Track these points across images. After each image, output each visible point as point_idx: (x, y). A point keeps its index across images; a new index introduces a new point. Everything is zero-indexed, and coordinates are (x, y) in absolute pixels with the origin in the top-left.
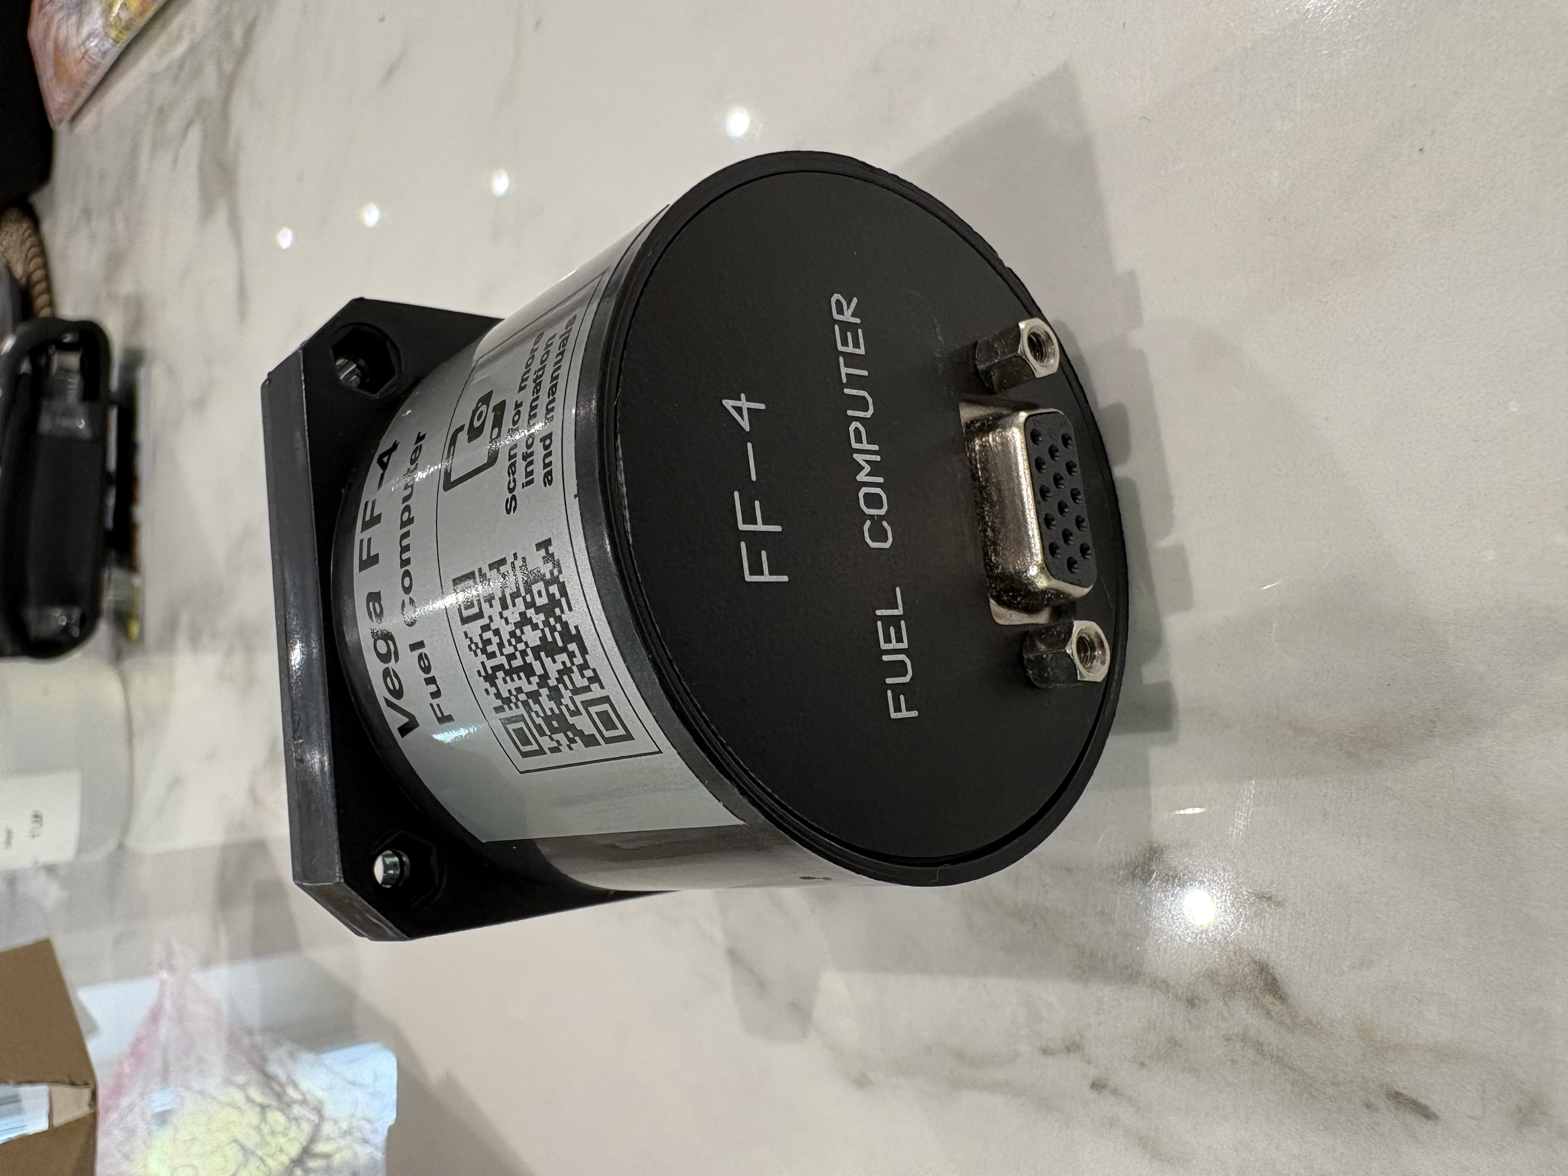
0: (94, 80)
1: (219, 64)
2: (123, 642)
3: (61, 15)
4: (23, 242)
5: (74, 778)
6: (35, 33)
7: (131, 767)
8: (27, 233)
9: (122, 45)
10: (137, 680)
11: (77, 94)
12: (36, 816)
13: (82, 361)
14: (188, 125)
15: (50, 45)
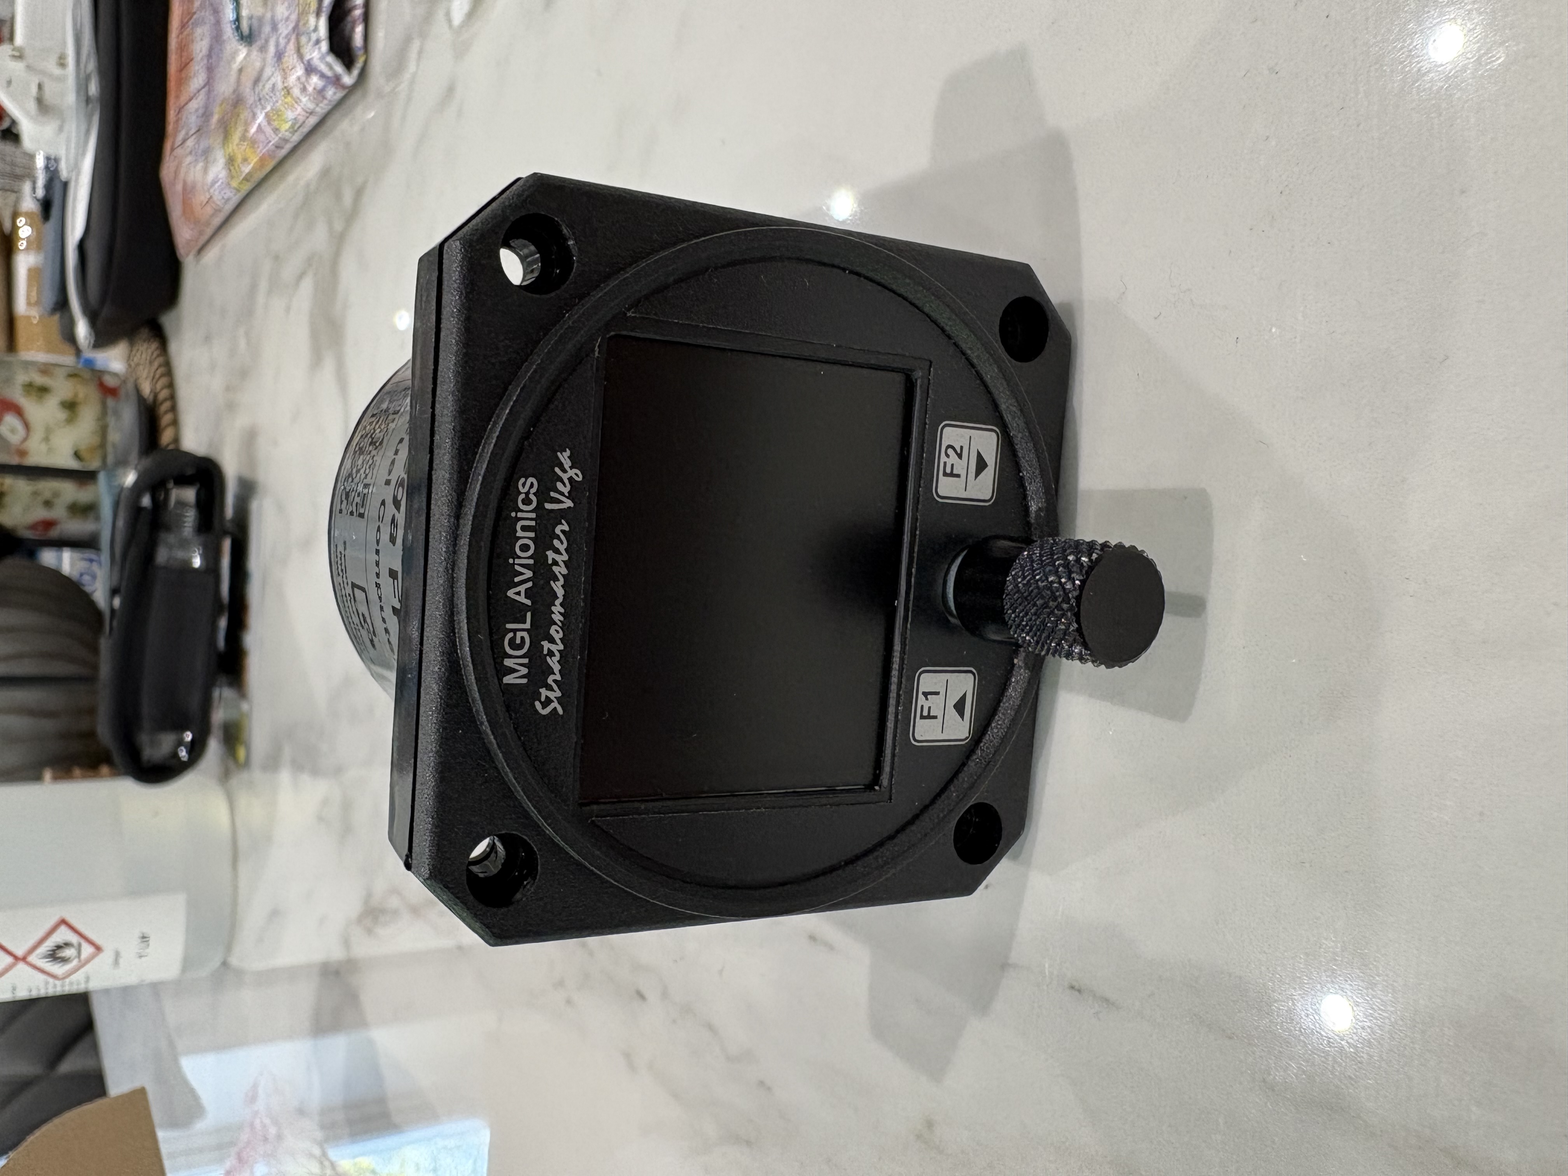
0: (217, 221)
1: (330, 223)
2: (231, 763)
3: (189, 159)
4: (151, 363)
5: (180, 900)
6: (167, 172)
7: (235, 888)
8: (155, 355)
9: (243, 193)
10: (243, 801)
11: (201, 233)
12: (144, 937)
13: (198, 495)
14: (300, 277)
15: (179, 187)
